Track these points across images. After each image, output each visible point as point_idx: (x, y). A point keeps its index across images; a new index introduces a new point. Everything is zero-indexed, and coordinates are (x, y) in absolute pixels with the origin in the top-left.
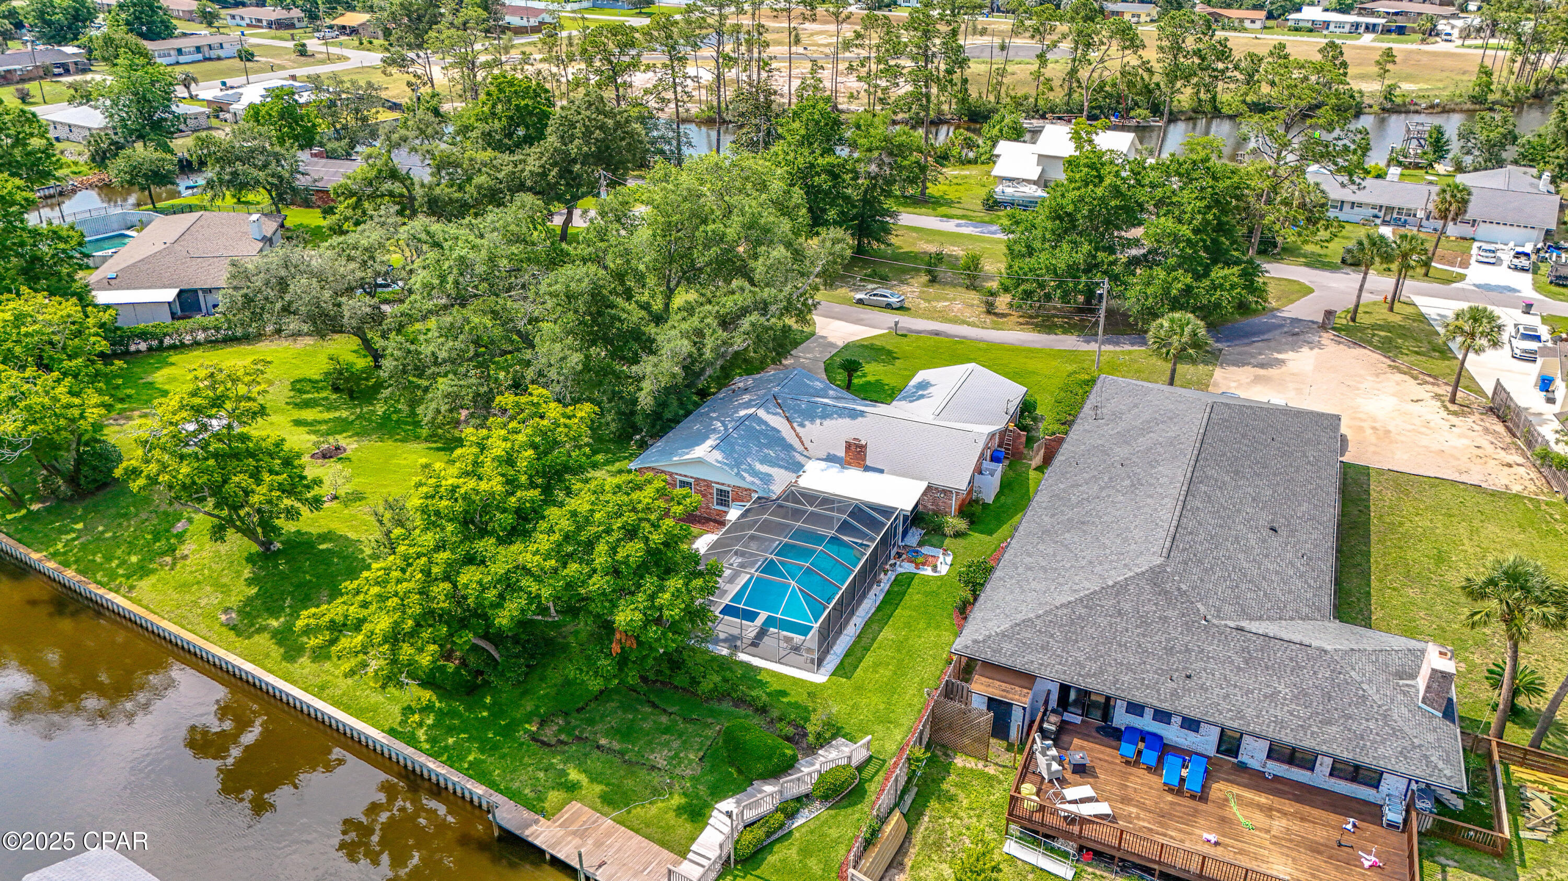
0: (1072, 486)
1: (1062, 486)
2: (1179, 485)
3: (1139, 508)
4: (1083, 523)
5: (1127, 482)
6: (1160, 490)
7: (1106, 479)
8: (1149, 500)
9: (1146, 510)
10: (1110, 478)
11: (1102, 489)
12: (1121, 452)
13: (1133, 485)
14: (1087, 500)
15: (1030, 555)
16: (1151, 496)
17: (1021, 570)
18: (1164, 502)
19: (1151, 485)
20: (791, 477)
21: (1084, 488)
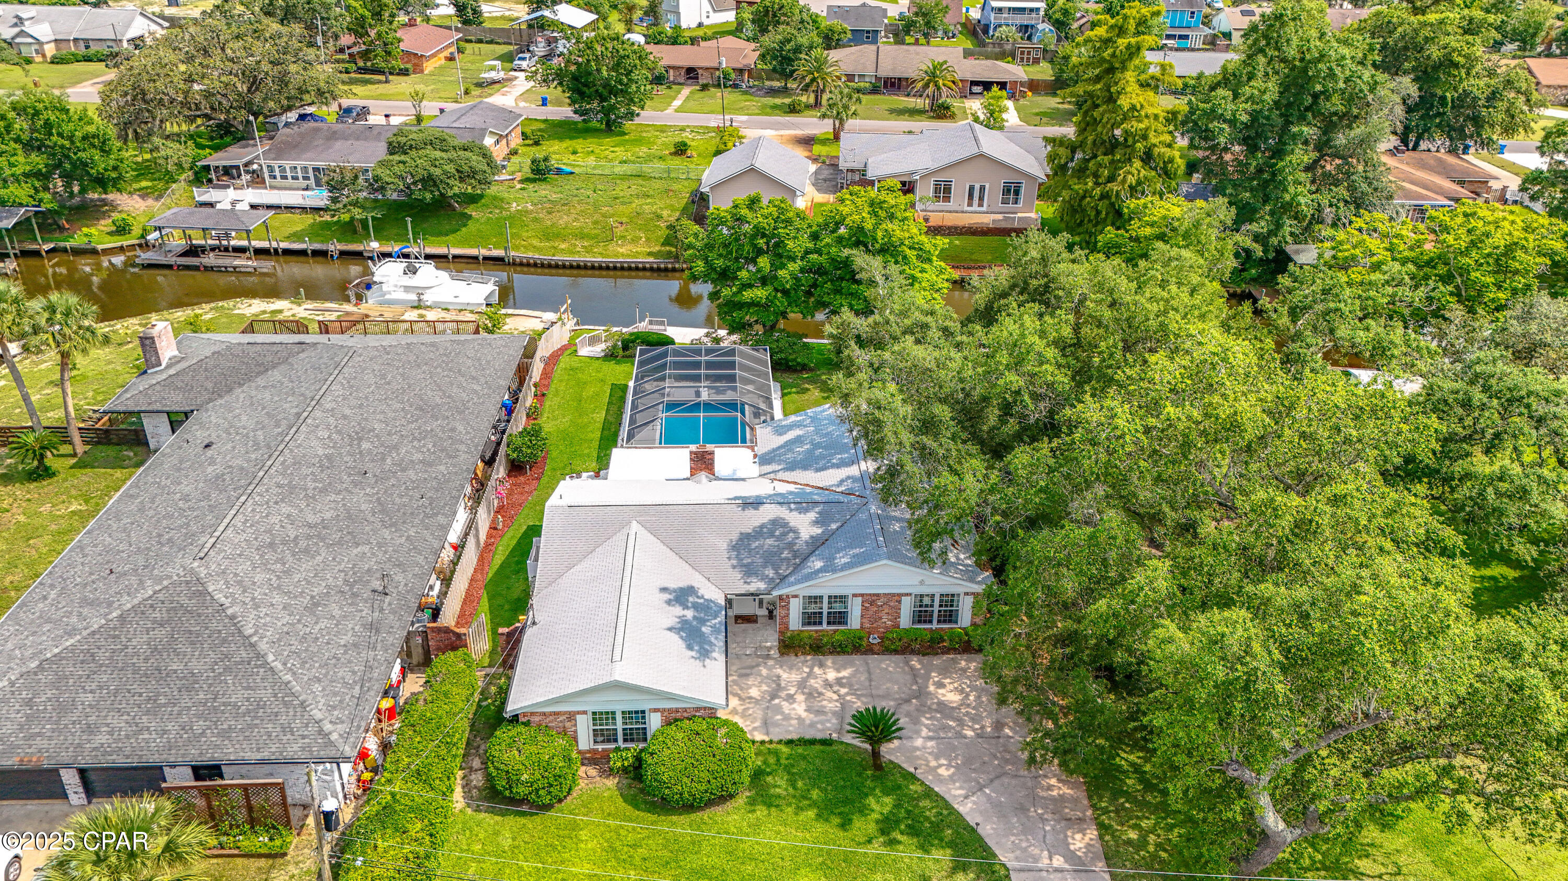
0: (430, 465)
1: (442, 468)
2: (309, 421)
3: (361, 405)
4: (421, 409)
5: (365, 445)
6: (331, 420)
7: (389, 461)
8: (348, 412)
9: (354, 402)
10: (383, 459)
11: (396, 447)
12: (361, 500)
13: (360, 439)
14: (415, 438)
15: (476, 392)
16: (345, 417)
17: (483, 380)
18: (333, 405)
19: (339, 432)
20: (761, 449)
21: (417, 456)
